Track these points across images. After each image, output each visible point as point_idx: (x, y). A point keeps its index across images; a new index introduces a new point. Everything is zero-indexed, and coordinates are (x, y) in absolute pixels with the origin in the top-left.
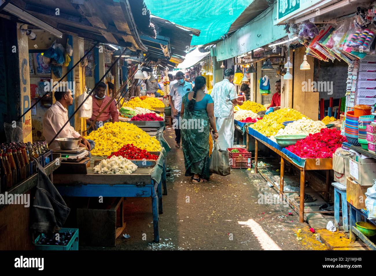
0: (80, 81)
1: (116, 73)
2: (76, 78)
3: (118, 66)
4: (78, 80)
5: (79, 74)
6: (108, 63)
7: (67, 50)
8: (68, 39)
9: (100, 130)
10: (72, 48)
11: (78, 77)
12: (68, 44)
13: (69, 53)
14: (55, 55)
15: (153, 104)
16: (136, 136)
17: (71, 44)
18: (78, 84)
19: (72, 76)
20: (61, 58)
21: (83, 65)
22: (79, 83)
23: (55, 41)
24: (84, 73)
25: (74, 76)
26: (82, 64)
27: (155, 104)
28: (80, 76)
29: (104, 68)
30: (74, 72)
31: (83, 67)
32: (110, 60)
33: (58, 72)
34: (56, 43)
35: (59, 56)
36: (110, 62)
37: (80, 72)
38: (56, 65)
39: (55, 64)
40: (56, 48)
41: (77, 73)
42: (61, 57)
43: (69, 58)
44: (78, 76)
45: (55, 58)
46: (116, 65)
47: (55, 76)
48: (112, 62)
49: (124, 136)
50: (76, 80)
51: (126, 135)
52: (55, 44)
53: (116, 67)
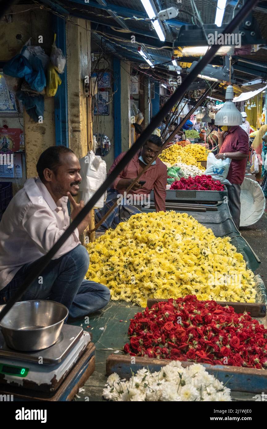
0: (81, 128)
1: (145, 109)
2: (73, 122)
3: (148, 98)
4: (76, 125)
5: (79, 112)
6: (133, 93)
7: (53, 58)
8: (55, 35)
9: (122, 230)
10: (65, 55)
11: (76, 119)
12: (54, 46)
13: (57, 66)
14: (27, 70)
15: (198, 156)
16: (201, 253)
17: (62, 46)
18: (76, 134)
19: (64, 116)
20: (38, 78)
21: (87, 94)
22: (79, 131)
23: (29, 41)
24: (90, 109)
25: (69, 118)
26: (87, 91)
27: (202, 156)
28: (81, 117)
29: (129, 101)
30: (69, 108)
31: (87, 98)
32: (137, 90)
33: (35, 108)
34: (32, 45)
35: (35, 72)
36: (137, 92)
37: (81, 109)
38: (30, 93)
39: (29, 91)
40: (30, 57)
41: (74, 111)
42: (39, 74)
43: (57, 79)
44: (78, 116)
45: (26, 78)
46: (146, 97)
47: (31, 117)
48: (139, 92)
49: (175, 255)
50: (74, 125)
51: (180, 250)
52: (29, 48)
53: (146, 100)
